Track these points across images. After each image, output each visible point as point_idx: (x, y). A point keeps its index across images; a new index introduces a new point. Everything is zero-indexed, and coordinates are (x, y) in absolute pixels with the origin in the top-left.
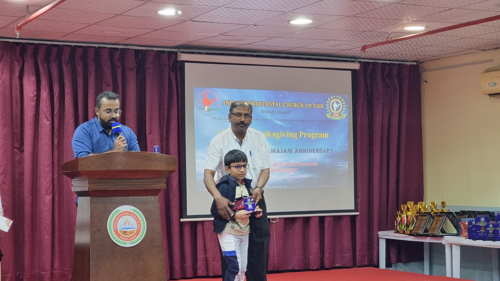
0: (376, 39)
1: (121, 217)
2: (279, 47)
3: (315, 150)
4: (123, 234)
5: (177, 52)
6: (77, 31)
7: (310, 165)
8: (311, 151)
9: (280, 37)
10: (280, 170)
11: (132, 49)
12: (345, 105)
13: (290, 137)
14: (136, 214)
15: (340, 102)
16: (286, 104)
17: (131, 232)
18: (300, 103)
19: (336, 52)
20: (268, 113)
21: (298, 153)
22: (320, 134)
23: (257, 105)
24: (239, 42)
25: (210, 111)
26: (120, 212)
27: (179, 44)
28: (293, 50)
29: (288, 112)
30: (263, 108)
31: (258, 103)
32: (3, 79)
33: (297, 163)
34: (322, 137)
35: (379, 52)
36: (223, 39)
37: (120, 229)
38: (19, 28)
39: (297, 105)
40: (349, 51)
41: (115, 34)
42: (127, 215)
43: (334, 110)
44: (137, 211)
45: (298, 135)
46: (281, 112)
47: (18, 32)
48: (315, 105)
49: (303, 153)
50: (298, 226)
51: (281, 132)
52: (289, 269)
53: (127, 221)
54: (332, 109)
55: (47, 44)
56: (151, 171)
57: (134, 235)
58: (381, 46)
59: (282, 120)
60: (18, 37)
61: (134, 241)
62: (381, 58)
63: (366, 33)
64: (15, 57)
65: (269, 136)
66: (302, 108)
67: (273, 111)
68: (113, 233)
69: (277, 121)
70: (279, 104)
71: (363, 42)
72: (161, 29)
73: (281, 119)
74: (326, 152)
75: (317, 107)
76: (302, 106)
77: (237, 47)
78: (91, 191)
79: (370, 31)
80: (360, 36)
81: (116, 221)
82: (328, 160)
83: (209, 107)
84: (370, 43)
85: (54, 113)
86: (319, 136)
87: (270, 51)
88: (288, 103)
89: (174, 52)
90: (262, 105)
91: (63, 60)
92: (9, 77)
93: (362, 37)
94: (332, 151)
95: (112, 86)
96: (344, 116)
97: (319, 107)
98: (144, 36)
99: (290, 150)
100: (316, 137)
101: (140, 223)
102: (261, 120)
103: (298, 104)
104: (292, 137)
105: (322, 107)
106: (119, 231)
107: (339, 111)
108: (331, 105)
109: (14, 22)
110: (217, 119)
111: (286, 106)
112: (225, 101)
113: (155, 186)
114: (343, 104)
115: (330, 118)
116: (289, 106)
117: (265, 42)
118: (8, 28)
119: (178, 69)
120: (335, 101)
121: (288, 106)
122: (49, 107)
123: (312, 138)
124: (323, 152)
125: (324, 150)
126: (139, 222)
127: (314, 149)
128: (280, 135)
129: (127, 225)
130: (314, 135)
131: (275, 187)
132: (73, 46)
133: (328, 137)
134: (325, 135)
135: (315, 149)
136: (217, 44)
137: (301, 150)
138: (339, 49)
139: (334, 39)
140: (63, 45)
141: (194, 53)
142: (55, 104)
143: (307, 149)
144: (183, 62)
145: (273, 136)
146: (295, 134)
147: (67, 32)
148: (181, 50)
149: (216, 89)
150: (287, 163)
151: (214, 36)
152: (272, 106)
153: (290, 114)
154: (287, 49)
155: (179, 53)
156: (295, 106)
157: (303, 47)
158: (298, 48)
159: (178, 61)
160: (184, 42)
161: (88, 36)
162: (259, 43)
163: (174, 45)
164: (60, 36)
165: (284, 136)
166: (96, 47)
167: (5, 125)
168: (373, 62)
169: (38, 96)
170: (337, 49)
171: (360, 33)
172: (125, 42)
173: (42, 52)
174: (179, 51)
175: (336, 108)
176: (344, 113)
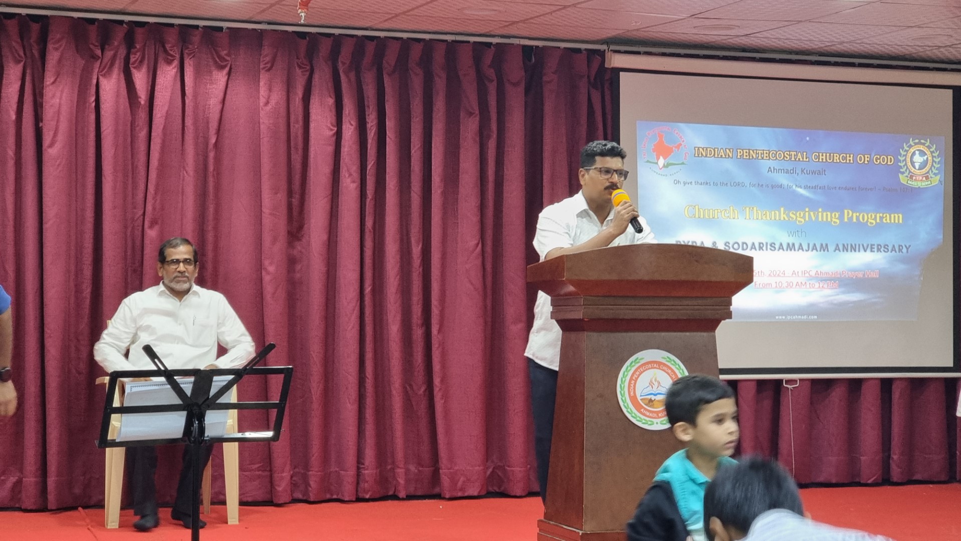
2: (808, 43)
3: (876, 247)
5: (605, 50)
6: (413, 9)
7: (864, 275)
8: (867, 249)
9: (809, 21)
10: (804, 283)
11: (518, 45)
12: (938, 158)
13: (825, 220)
15: (928, 153)
16: (819, 155)
18: (846, 154)
19: (922, 52)
20: (781, 172)
21: (840, 251)
22: (884, 215)
23: (760, 158)
24: (729, 33)
25: (670, 167)
27: (609, 35)
28: (835, 48)
29: (821, 170)
30: (772, 163)
31: (763, 153)
32: (273, 102)
33: (838, 272)
34: (888, 221)
36: (696, 26)
38: (304, 5)
39: (839, 159)
40: (949, 50)
41: (486, 15)
43: (914, 167)
45: (841, 217)
46: (807, 171)
47: (302, 12)
48: (876, 157)
49: (851, 251)
50: (837, 395)
51: (807, 210)
52: (821, 479)
54: (911, 166)
55: (357, 36)
59: (810, 187)
60: (304, 21)
64: (296, 60)
65: (782, 219)
66: (850, 163)
67: (792, 168)
69: (799, 190)
70: (803, 154)
72: (574, 5)
73: (808, 186)
74: (897, 250)
75: (880, 162)
76: (850, 160)
77: (724, 42)
82: (900, 268)
83: (667, 159)
85: (366, 167)
86: (884, 220)
87: (787, 50)
88: (822, 153)
89: (599, 50)
90: (769, 157)
91: (385, 64)
92: (284, 98)
94: (909, 250)
95: (478, 116)
96: (936, 180)
97: (884, 162)
98: (540, 19)
99: (824, 245)
102: (767, 186)
103: (843, 156)
104: (829, 220)
105: (891, 162)
107: (924, 171)
108: (910, 157)
110: (682, 183)
111: (817, 160)
112: (698, 149)
114: (933, 157)
115: (907, 183)
116: (824, 160)
117: (780, 32)
118: (284, 5)
119: (607, 85)
120: (918, 150)
121: (822, 159)
122: (357, 156)
123: (869, 223)
124: (890, 250)
125: (894, 246)
127: (872, 245)
128: (804, 217)
130: (873, 217)
131: (794, 318)
132: (404, 40)
133: (901, 222)
134: (895, 217)
135: (874, 245)
136: (685, 36)
137: (846, 246)
138: (929, 46)
139: (918, 24)
140: (386, 37)
141: (638, 53)
142: (368, 150)
143: (859, 245)
144: (617, 71)
145: (791, 217)
146: (835, 214)
147: (393, 12)
148: (612, 47)
149: (681, 125)
150: (817, 271)
151: (678, 20)
152: (790, 159)
153: (825, 175)
154: (823, 45)
155: (609, 53)
156: (836, 159)
157: (854, 40)
158: (845, 44)
159: (606, 68)
160: (620, 32)
161: (434, 19)
162: (766, 34)
163: (599, 38)
164: (381, 20)
165: (814, 218)
166: (449, 41)
167: (276, 190)
169: (339, 135)
170: (925, 44)
172: (506, 32)
173: (346, 50)
174: (608, 50)
175: (919, 164)
176: (935, 174)
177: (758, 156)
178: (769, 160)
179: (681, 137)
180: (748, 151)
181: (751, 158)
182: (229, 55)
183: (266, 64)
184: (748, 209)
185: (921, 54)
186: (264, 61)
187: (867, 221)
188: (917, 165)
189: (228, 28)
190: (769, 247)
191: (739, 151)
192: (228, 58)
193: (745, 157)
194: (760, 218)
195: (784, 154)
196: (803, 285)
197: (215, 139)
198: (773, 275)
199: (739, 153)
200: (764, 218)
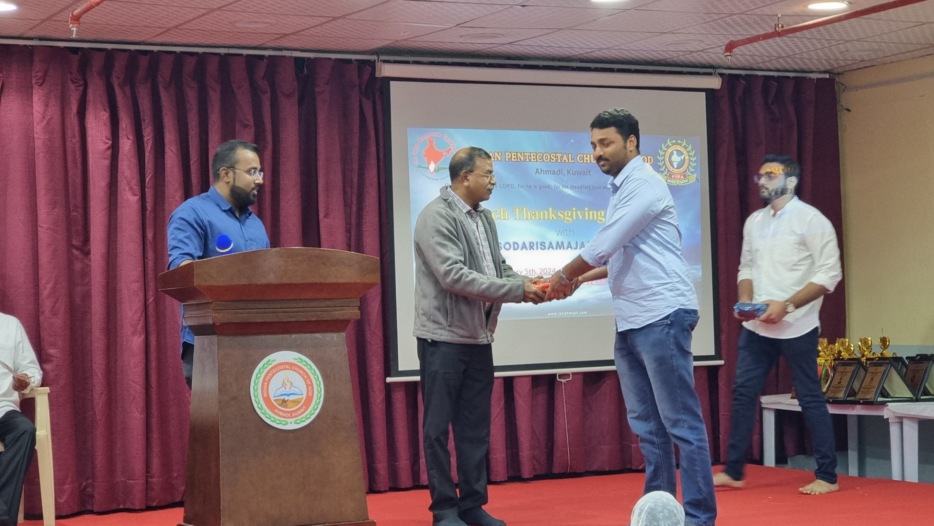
0: (754, 28)
1: (276, 372)
2: (569, 50)
4: (279, 405)
5: (375, 60)
6: (185, 23)
9: (569, 28)
11: (290, 57)
12: (694, 157)
13: (591, 218)
14: (305, 368)
15: (685, 152)
16: (583, 156)
17: (296, 402)
19: (676, 57)
20: (548, 174)
23: (527, 160)
24: (493, 41)
25: (440, 172)
26: (274, 364)
27: (378, 46)
28: (594, 54)
29: (586, 171)
30: (539, 165)
31: (531, 156)
32: (48, 117)
35: (758, 54)
36: (462, 35)
37: (275, 395)
38: (76, 19)
40: (700, 55)
41: (257, 28)
42: (287, 369)
43: (673, 167)
44: (305, 361)
46: (573, 172)
47: (74, 27)
50: (608, 387)
51: (574, 209)
52: (595, 468)
53: (288, 381)
54: (670, 165)
55: (130, 50)
56: (330, 284)
57: (302, 405)
58: (762, 42)
59: (576, 187)
60: (76, 35)
61: (302, 418)
62: (762, 66)
63: (735, 17)
64: (69, 76)
65: (551, 218)
67: (558, 170)
68: (261, 402)
69: (566, 190)
70: (569, 156)
71: (728, 36)
72: (344, 17)
73: (574, 186)
77: (489, 50)
78: (220, 325)
79: (742, 14)
80: (722, 23)
81: (267, 380)
83: (438, 164)
84: (740, 38)
85: (145, 180)
87: (550, 57)
88: (586, 154)
89: (369, 61)
90: (536, 159)
91: (160, 79)
92: (59, 113)
93: (725, 25)
95: (253, 127)
96: (693, 178)
98: (311, 30)
101: (312, 385)
102: (535, 187)
104: (595, 218)
106: (272, 399)
107: (682, 170)
108: (668, 157)
109: (67, 7)
111: (582, 161)
113: (338, 314)
114: (689, 156)
116: (589, 161)
117: (541, 39)
118: (55, 21)
119: (378, 94)
120: (676, 150)
121: (587, 160)
122: (135, 169)
126: (309, 383)
128: (572, 216)
129: (288, 387)
131: (564, 314)
132: (178, 53)
136: (451, 45)
138: (681, 51)
139: (672, 30)
140: (159, 51)
141: (407, 62)
142: (146, 163)
144: (387, 80)
145: (559, 216)
146: (601, 213)
147: (167, 27)
148: (383, 58)
149: (451, 131)
151: (444, 30)
152: (556, 160)
153: (589, 174)
154: (583, 52)
155: (379, 63)
157: (613, 47)
158: (604, 51)
159: (377, 78)
160: (388, 42)
161: (206, 33)
162: (529, 42)
163: (367, 48)
164: (154, 34)
165: (581, 218)
166: (222, 54)
167: (53, 204)
168: (746, 75)
169: (115, 148)
170: (678, 50)
171: (723, 18)
172: (278, 44)
173: (119, 65)
174: (378, 60)
175: (677, 163)
176: (692, 173)
177: (526, 159)
178: (536, 162)
179: (451, 142)
180: (515, 154)
181: (519, 160)
183: (39, 79)
184: (517, 210)
185: (675, 59)
186: (37, 76)
188: (675, 165)
190: (539, 246)
191: (507, 154)
193: (513, 160)
194: (529, 218)
195: (550, 156)
199: (507, 156)
200: (533, 218)
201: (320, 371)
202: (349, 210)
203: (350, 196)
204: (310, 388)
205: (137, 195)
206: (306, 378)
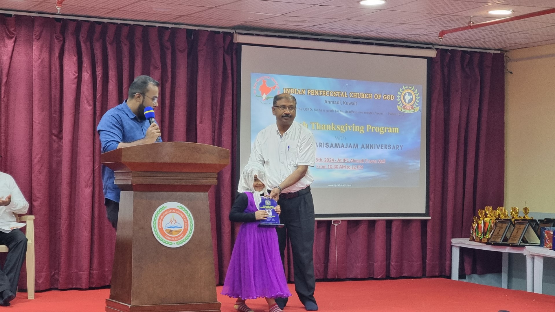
0: (456, 23)
1: (167, 214)
2: (347, 31)
3: (384, 146)
4: (168, 233)
5: (233, 33)
6: (123, 7)
7: (377, 162)
8: (379, 147)
9: (348, 19)
11: (184, 28)
12: (418, 97)
13: (356, 130)
14: (183, 212)
15: (413, 94)
16: (353, 94)
17: (178, 232)
18: (368, 94)
19: (410, 37)
20: (332, 103)
21: (364, 148)
22: (389, 129)
23: (320, 95)
24: (303, 24)
25: (268, 100)
26: (166, 209)
27: (236, 24)
28: (362, 34)
29: (354, 103)
30: (327, 98)
31: (322, 92)
32: (42, 58)
33: (363, 160)
34: (391, 132)
35: (459, 38)
36: (285, 20)
37: (166, 227)
38: (60, 3)
39: (364, 96)
40: (425, 37)
41: (165, 12)
42: (173, 212)
43: (406, 102)
44: (184, 208)
45: (365, 129)
46: (346, 102)
47: (58, 7)
48: (385, 96)
49: (371, 148)
50: (362, 229)
51: (346, 124)
52: (351, 277)
53: (173, 219)
54: (404, 101)
55: (91, 21)
56: (201, 164)
57: (180, 235)
58: (462, 31)
59: (348, 111)
60: (59, 12)
61: (181, 241)
62: (461, 45)
63: (445, 16)
64: (55, 35)
65: (333, 129)
66: (370, 99)
67: (338, 101)
68: (157, 231)
69: (342, 113)
70: (344, 93)
71: (441, 27)
72: (216, 7)
73: (347, 111)
74: (396, 148)
75: (387, 98)
76: (370, 97)
77: (300, 29)
78: (135, 185)
79: (449, 15)
80: (438, 20)
81: (161, 218)
83: (268, 94)
84: (449, 28)
85: (96, 97)
86: (389, 131)
87: (336, 35)
88: (355, 93)
89: (230, 32)
91: (107, 38)
92: (47, 56)
93: (439, 21)
94: (402, 148)
95: (161, 69)
96: (417, 109)
97: (389, 98)
98: (197, 14)
99: (356, 145)
100: (385, 131)
101: (187, 222)
102: (324, 111)
103: (366, 95)
104: (359, 130)
105: (392, 99)
106: (164, 229)
107: (411, 104)
108: (403, 96)
111: (352, 97)
112: (286, 89)
113: (204, 182)
114: (416, 96)
115: (401, 110)
116: (356, 97)
117: (331, 25)
118: (47, 2)
119: (234, 52)
120: (408, 92)
121: (355, 96)
122: (91, 91)
123: (380, 133)
124: (392, 148)
125: (394, 146)
126: (186, 221)
127: (382, 145)
128: (345, 129)
129: (173, 223)
130: (383, 129)
131: (339, 185)
132: (119, 24)
133: (398, 132)
134: (394, 129)
135: (383, 145)
136: (278, 25)
137: (368, 145)
138: (414, 35)
139: (408, 22)
140: (107, 22)
141: (252, 35)
142: (97, 87)
143: (375, 145)
144: (240, 45)
145: (337, 128)
146: (362, 127)
147: (112, 8)
148: (238, 31)
149: (276, 76)
150: (351, 159)
151: (275, 17)
152: (337, 96)
153: (356, 105)
154: (355, 33)
156: (363, 96)
157: (373, 30)
158: (368, 33)
159: (234, 43)
160: (241, 23)
161: (135, 13)
162: (324, 26)
163: (229, 25)
164: (104, 13)
165: (350, 130)
166: (144, 26)
167: (42, 109)
168: (452, 50)
169: (79, 78)
170: (411, 34)
171: (438, 17)
172: (177, 21)
173: (84, 29)
174: (235, 33)
175: (408, 100)
176: (417, 106)
177: (320, 94)
178: (325, 96)
179: (276, 82)
180: (313, 91)
181: (315, 95)
182: (15, 31)
183: (36, 36)
184: (313, 123)
185: (409, 39)
186: (35, 34)
187: (380, 131)
189: (15, 15)
190: (325, 145)
191: (308, 90)
192: (14, 33)
193: (312, 94)
194: (320, 129)
195: (334, 93)
196: (344, 167)
197: (6, 79)
198: (327, 161)
199: (308, 91)
200: (322, 128)
201: (192, 214)
202: (214, 119)
203: (215, 111)
204: (186, 224)
205: (91, 106)
206: (184, 218)
